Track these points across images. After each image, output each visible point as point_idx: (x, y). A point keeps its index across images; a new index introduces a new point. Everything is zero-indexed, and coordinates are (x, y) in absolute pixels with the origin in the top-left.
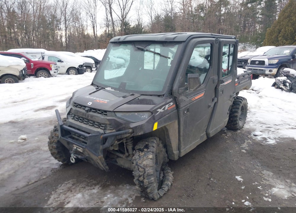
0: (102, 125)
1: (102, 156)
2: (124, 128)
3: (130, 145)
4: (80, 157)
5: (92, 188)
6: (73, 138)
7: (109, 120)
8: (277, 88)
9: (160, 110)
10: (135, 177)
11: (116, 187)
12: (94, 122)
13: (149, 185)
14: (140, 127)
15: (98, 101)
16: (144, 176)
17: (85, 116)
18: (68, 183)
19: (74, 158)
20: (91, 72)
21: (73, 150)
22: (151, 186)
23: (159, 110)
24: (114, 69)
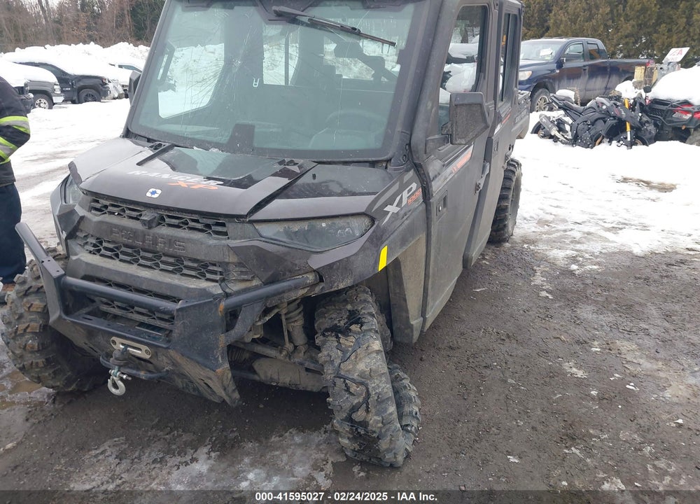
0: (211, 268)
1: (227, 365)
2: (290, 271)
3: (296, 318)
4: (142, 375)
5: (188, 458)
6: (104, 315)
7: (236, 250)
8: (544, 137)
9: (392, 209)
10: (336, 413)
11: (260, 442)
12: (179, 259)
13: (383, 430)
14: (343, 266)
15: (183, 185)
16: (368, 404)
17: (143, 242)
18: (102, 453)
19: (121, 379)
20: (50, 108)
21: (116, 354)
22: (388, 430)
23: (388, 208)
24: (114, 99)
